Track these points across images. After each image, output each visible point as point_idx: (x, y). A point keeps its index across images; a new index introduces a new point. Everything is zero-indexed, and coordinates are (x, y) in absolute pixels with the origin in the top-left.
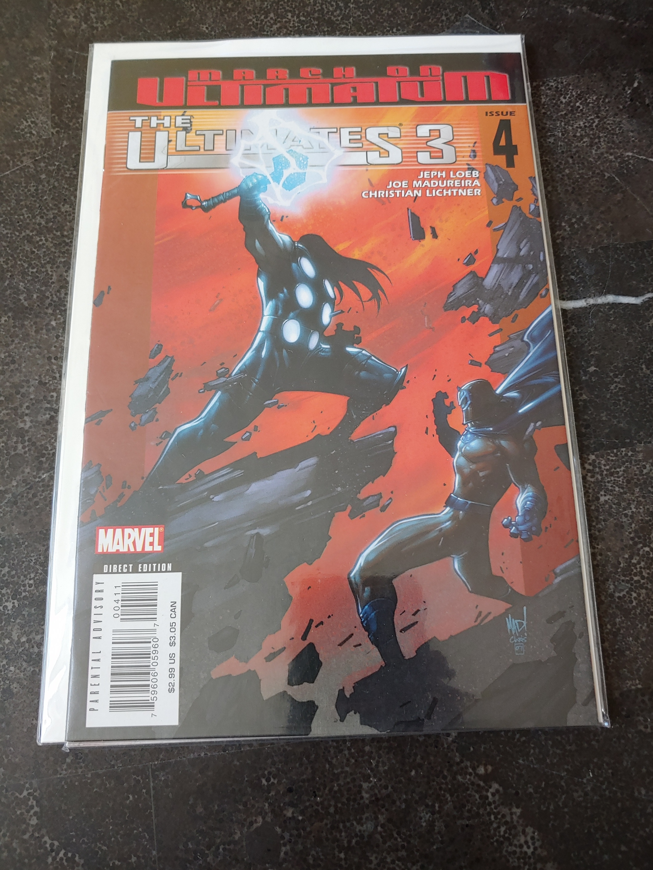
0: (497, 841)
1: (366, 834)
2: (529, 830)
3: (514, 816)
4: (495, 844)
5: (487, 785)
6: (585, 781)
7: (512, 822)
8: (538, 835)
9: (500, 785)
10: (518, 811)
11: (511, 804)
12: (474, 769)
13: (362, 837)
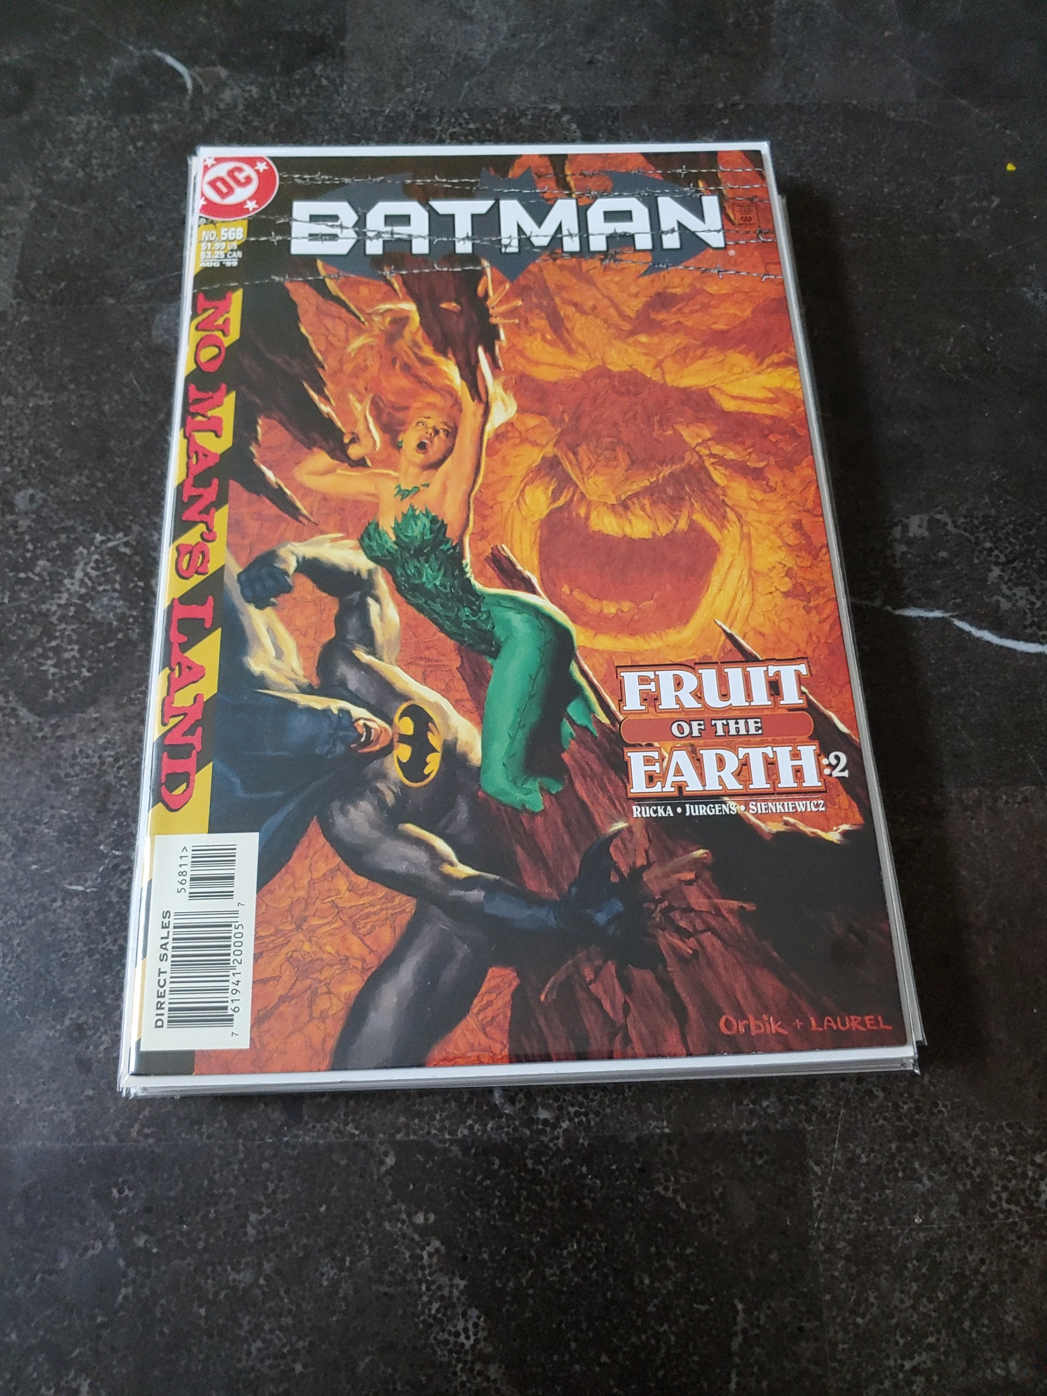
0: (424, 1322)
1: (242, 1285)
2: (474, 1313)
3: (455, 1291)
4: (421, 1326)
5: (424, 1240)
6: (565, 1252)
7: (450, 1297)
8: (485, 1321)
9: (442, 1244)
10: (462, 1284)
11: (453, 1273)
12: (410, 1216)
13: (235, 1289)
